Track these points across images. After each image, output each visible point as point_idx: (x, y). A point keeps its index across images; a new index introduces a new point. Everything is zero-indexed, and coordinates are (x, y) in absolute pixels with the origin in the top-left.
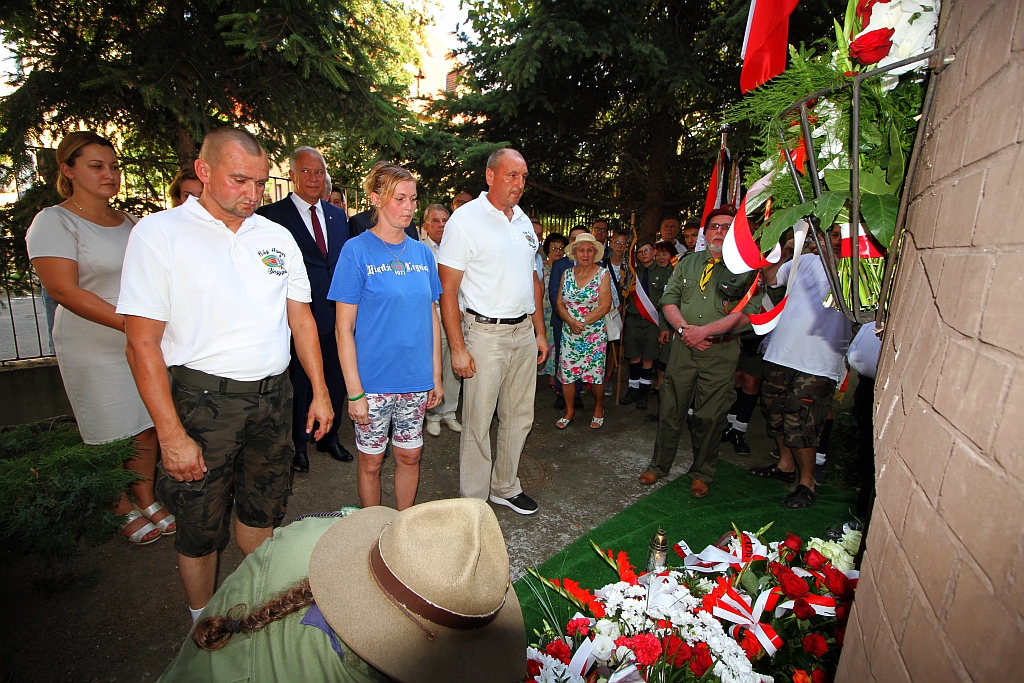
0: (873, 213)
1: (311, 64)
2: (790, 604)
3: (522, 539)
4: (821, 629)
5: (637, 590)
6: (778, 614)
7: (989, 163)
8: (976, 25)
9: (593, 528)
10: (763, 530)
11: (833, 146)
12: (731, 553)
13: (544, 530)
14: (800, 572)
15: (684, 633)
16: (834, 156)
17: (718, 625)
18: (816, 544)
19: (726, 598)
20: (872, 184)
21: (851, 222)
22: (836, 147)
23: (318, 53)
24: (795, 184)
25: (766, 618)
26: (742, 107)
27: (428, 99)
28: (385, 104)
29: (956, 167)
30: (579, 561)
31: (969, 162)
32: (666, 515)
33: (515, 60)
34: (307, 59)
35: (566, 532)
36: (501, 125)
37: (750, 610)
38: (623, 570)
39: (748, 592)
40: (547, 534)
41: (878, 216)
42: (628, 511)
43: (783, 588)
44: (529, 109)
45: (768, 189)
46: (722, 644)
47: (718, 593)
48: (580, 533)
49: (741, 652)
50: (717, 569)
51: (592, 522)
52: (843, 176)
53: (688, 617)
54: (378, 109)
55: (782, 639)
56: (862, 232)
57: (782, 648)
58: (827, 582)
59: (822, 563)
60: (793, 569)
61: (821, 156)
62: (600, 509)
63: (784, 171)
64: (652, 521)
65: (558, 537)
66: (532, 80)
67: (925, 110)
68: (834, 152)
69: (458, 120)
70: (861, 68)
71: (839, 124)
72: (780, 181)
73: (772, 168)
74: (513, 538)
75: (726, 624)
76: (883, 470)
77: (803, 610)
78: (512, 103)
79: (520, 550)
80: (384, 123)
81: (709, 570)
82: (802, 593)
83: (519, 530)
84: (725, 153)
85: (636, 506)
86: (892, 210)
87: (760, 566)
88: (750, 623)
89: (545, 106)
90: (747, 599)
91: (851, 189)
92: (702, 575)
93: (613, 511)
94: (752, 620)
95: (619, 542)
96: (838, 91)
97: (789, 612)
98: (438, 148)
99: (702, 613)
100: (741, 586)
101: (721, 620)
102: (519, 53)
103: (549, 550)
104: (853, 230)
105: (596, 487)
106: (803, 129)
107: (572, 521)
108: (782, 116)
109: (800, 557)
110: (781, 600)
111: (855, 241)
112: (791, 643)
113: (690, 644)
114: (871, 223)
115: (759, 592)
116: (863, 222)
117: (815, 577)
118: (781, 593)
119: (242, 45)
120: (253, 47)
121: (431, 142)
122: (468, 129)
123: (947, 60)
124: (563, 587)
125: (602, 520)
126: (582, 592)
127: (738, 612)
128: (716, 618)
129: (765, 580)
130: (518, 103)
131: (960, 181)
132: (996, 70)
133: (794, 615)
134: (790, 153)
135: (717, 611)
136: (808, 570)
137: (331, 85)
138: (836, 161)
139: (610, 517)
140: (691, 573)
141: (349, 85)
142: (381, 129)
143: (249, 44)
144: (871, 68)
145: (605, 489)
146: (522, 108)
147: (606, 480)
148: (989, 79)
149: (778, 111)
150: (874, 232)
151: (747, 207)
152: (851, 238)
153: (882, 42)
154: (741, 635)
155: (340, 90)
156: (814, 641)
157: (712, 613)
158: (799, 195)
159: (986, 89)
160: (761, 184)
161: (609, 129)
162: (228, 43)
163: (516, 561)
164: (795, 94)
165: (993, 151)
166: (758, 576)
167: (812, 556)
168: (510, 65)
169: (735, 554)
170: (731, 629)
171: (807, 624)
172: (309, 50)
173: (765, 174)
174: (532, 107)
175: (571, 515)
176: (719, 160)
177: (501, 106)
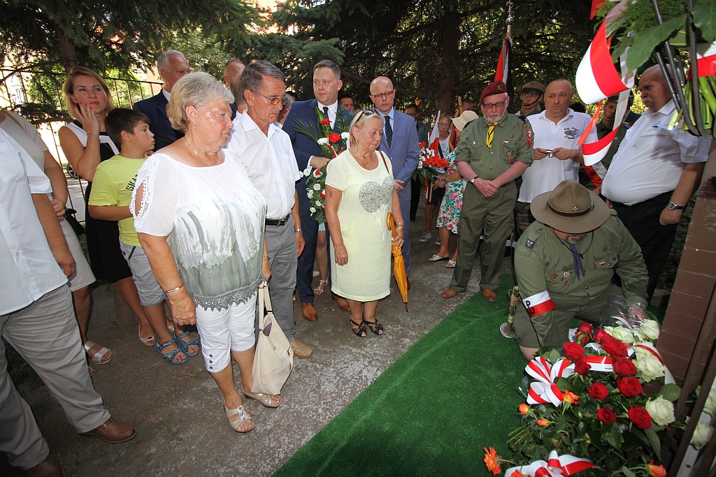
3: (375, 346)
9: (426, 332)
13: (391, 337)
27: (268, 11)
30: (421, 358)
32: (478, 318)
35: (407, 337)
36: (328, 30)
40: (393, 340)
42: (450, 317)
44: (350, 14)
48: (417, 337)
51: (425, 328)
62: (430, 317)
64: (469, 322)
65: (402, 341)
69: (292, 30)
74: (368, 345)
78: (336, 10)
79: (375, 354)
83: (372, 339)
84: (508, 41)
85: (456, 313)
89: (362, 11)
93: (439, 319)
98: (280, 48)
103: (397, 352)
107: (409, 328)
121: (274, 43)
122: (301, 36)
125: (432, 326)
130: (341, 9)
139: (438, 323)
145: (430, 302)
146: (343, 14)
147: (429, 296)
163: (373, 363)
174: (351, 12)
175: (408, 325)
176: (504, 47)
177: (326, 13)
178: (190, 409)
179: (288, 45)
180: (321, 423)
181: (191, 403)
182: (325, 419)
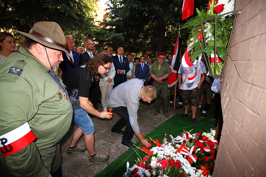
0: (220, 51)
1: (68, 12)
2: (199, 149)
4: (207, 155)
5: (161, 148)
6: (196, 152)
7: (253, 39)
8: (247, 4)
9: (148, 133)
10: (191, 131)
11: (209, 34)
12: (183, 137)
14: (201, 141)
15: (174, 159)
16: (209, 37)
17: (182, 156)
18: (204, 134)
19: (183, 149)
20: (219, 44)
21: (214, 54)
22: (210, 35)
23: (70, 9)
24: (200, 44)
25: (193, 153)
26: (186, 24)
27: (100, 22)
28: (89, 23)
29: (243, 40)
31: (247, 39)
32: (166, 129)
33: (123, 11)
34: (67, 11)
36: (120, 29)
37: (189, 151)
38: (157, 144)
39: (188, 147)
41: (221, 52)
42: (157, 128)
43: (197, 145)
44: (127, 25)
45: (193, 46)
46: (183, 161)
47: (181, 148)
48: (145, 135)
49: (188, 162)
50: (180, 141)
51: (148, 131)
52: (212, 42)
53: (175, 154)
54: (87, 25)
55: (198, 158)
56: (217, 56)
57: (198, 160)
58: (208, 143)
59: (206, 139)
60: (199, 140)
61: (206, 37)
62: (150, 128)
63: (197, 41)
64: (163, 130)
66: (128, 17)
67: (233, 25)
68: (209, 36)
69: (108, 27)
70: (216, 14)
71: (211, 29)
72: (196, 43)
73: (194, 40)
75: (183, 155)
76: (225, 116)
77: (202, 151)
78: (123, 23)
80: (89, 29)
81: (178, 142)
82: (202, 146)
84: (179, 36)
85: (159, 127)
86: (224, 51)
87: (191, 140)
88: (189, 155)
89: (131, 24)
90: (188, 149)
91: (214, 45)
92: (177, 143)
93: (153, 128)
94: (190, 154)
95: (155, 136)
96: (211, 20)
97: (199, 151)
98: (103, 35)
99: (178, 153)
100: (187, 146)
101: (182, 154)
102: (124, 9)
104: (215, 56)
105: (148, 123)
106: (202, 30)
107: (143, 132)
108: (197, 27)
109: (201, 137)
110: (197, 148)
111: (215, 58)
112: (200, 159)
113: (175, 161)
114: (219, 54)
115: (191, 147)
116: (217, 53)
117: (205, 142)
118: (197, 147)
119: (48, 7)
120: (51, 8)
121: (101, 33)
122: (111, 30)
123: (239, 13)
124: (142, 149)
125: (150, 131)
126: (147, 149)
127: (186, 152)
128: (181, 154)
129: (192, 144)
130: (124, 23)
131: (244, 44)
132: (254, 16)
133: (200, 152)
134: (198, 36)
135: (181, 152)
136: (203, 141)
137: (74, 18)
138: (210, 38)
139: (152, 130)
140: (174, 143)
141: (79, 18)
142: (88, 30)
143: (50, 7)
144: (219, 14)
145: (151, 123)
147: (151, 121)
148: (252, 18)
149: (196, 25)
150: (220, 56)
151: (188, 50)
152: (214, 58)
153: (221, 8)
154: (187, 158)
155: (76, 20)
156: (205, 158)
157: (180, 153)
158: (201, 47)
159: (251, 20)
160: (191, 44)
161: (148, 30)
162: (44, 7)
164: (200, 21)
165: (254, 36)
166: (191, 143)
167: (204, 137)
168: (122, 13)
169: (184, 137)
170: (185, 156)
171: (203, 154)
172: (67, 8)
173: (192, 42)
174: (128, 24)
175: (142, 130)
176: (178, 38)
177: (119, 24)
178: (65, 156)
179: (106, 34)
180: (110, 162)
181: (65, 155)
182: (111, 161)
